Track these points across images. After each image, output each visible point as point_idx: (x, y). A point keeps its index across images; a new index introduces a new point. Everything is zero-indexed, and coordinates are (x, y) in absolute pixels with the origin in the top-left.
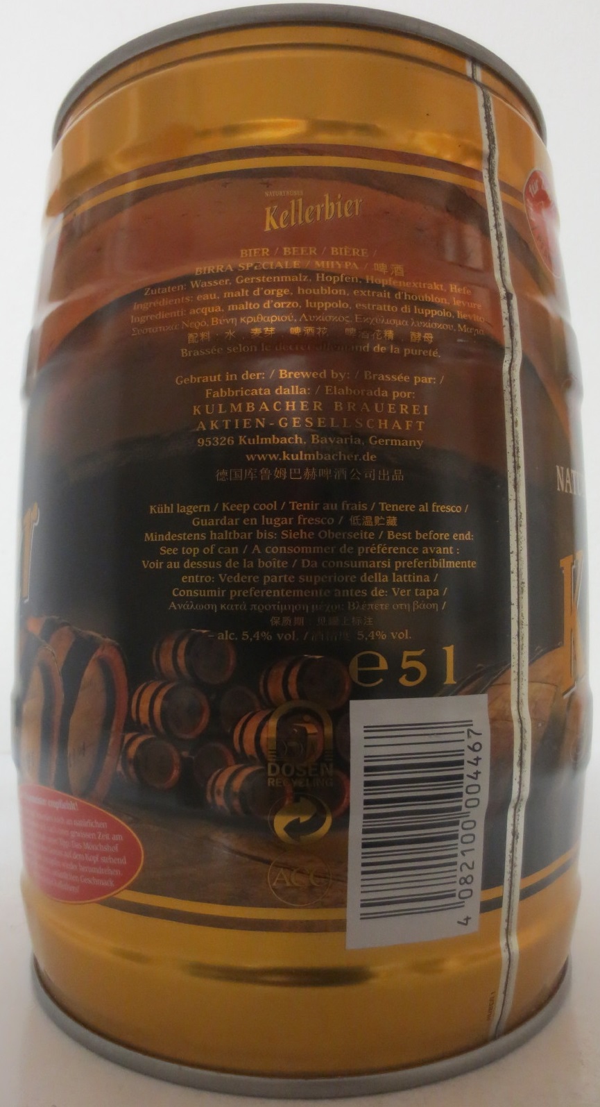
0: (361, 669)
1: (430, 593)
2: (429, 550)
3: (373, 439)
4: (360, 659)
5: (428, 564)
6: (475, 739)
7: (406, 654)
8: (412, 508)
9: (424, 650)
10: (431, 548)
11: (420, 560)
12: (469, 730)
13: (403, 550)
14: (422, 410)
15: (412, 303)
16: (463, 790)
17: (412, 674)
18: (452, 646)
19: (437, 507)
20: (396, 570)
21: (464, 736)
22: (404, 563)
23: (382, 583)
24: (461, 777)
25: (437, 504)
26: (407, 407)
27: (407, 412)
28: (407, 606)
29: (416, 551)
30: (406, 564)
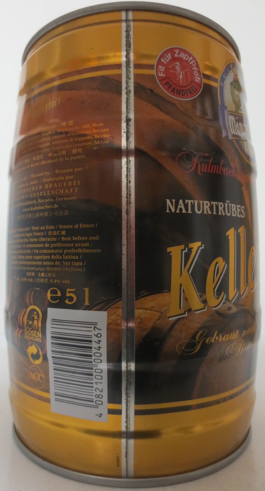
0: (52, 295)
1: (78, 264)
2: (78, 245)
3: (58, 198)
4: (51, 291)
5: (77, 251)
6: (97, 331)
7: (68, 290)
8: (71, 226)
9: (75, 289)
10: (79, 244)
11: (74, 249)
12: (95, 327)
13: (68, 245)
14: (77, 183)
15: (74, 137)
16: (92, 354)
17: (71, 299)
18: (88, 288)
19: (82, 225)
20: (65, 253)
21: (92, 329)
22: (68, 250)
23: (59, 259)
24: (91, 348)
25: (82, 224)
26: (71, 183)
27: (71, 185)
28: (69, 269)
29: (73, 245)
30: (68, 251)
